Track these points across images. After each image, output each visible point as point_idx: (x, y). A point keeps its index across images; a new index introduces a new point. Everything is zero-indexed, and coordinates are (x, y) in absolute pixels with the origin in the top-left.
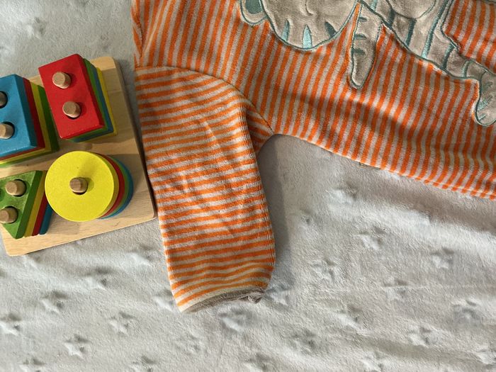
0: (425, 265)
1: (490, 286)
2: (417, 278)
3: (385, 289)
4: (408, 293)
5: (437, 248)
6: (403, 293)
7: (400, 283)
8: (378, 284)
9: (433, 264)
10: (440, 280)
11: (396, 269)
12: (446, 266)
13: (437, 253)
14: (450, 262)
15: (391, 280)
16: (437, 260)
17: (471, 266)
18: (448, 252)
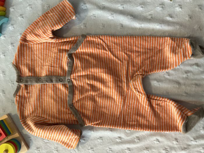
0: (96, 142)
1: (113, 143)
2: (96, 146)
3: (89, 151)
4: (95, 150)
5: (98, 137)
6: (93, 151)
7: (92, 148)
8: (86, 150)
9: (98, 141)
10: (101, 145)
11: (90, 145)
12: (101, 141)
13: (98, 139)
14: (102, 140)
15: (89, 148)
16: (99, 140)
17: (108, 139)
18: (101, 137)
